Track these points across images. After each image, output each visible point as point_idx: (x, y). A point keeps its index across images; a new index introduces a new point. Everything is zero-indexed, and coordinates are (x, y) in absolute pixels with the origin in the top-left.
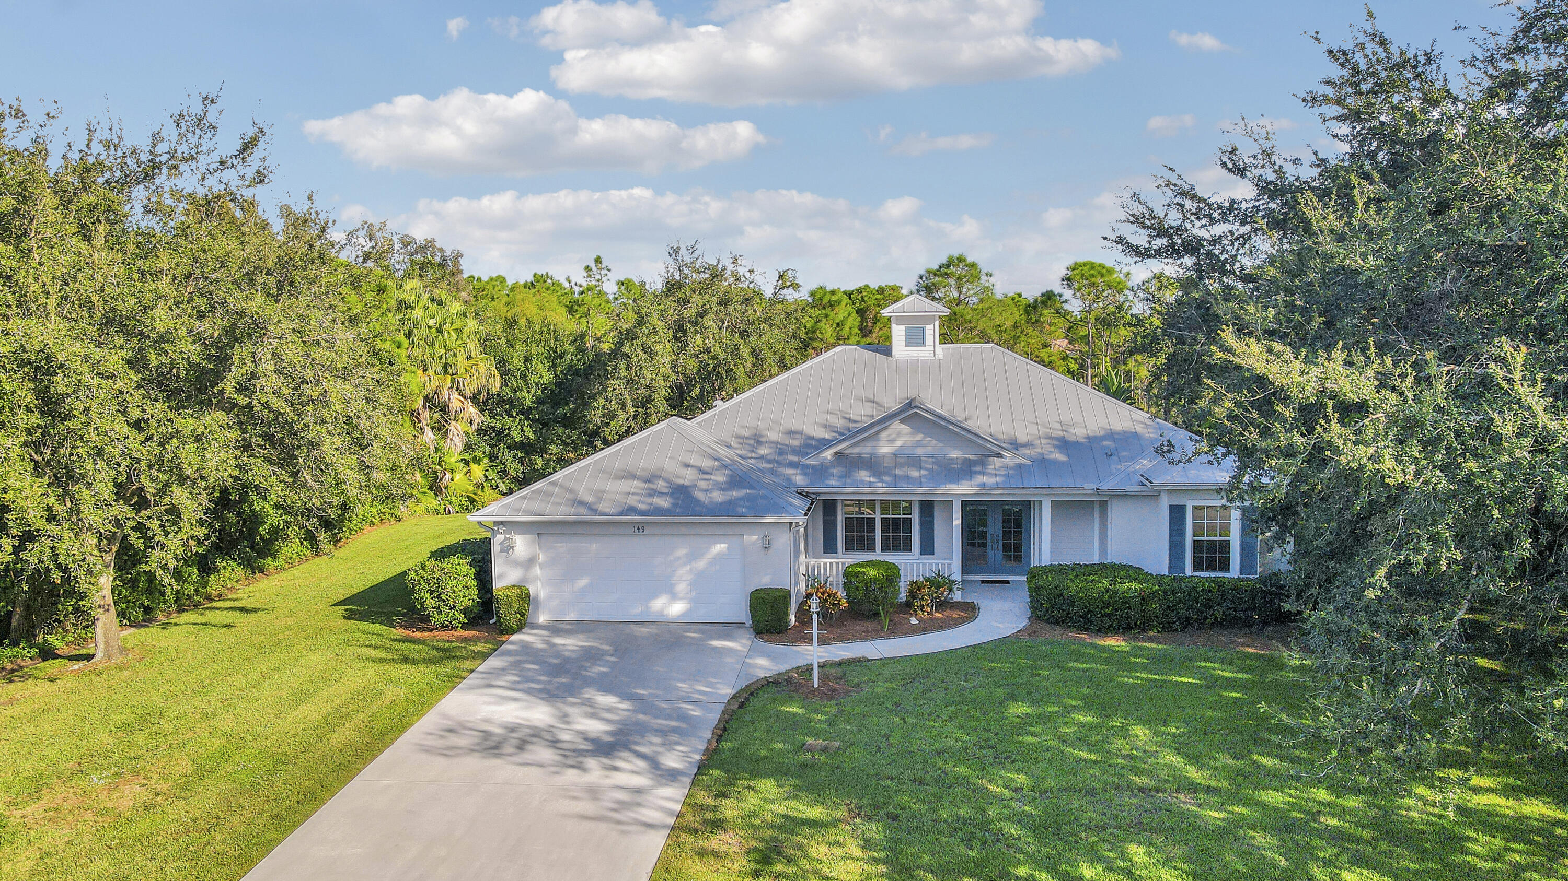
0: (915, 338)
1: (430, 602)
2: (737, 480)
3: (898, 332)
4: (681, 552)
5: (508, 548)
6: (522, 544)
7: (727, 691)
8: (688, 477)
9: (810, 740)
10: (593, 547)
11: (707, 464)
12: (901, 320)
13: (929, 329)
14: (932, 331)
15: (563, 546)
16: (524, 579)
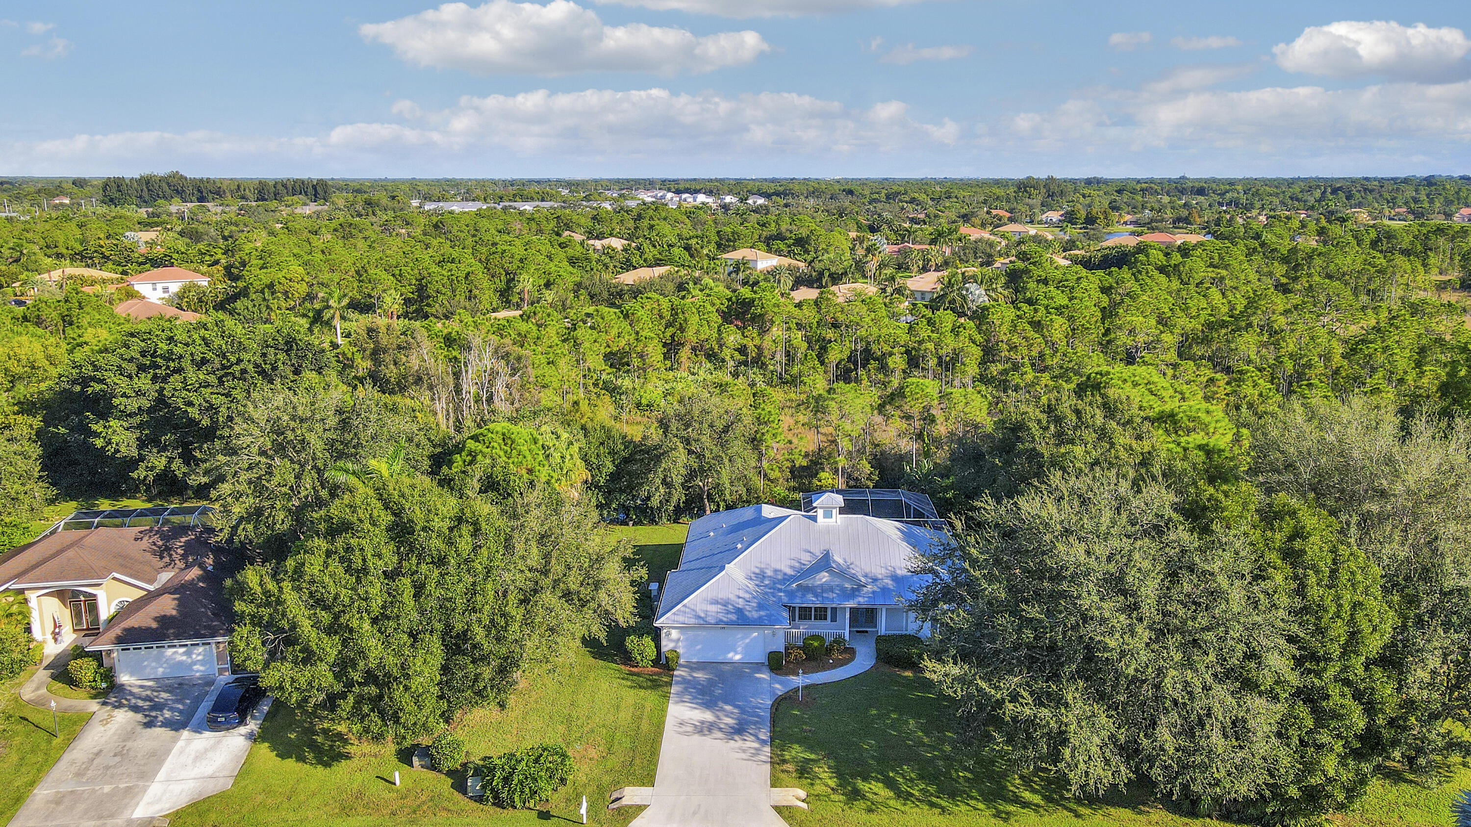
0: (828, 515)
1: (639, 657)
2: (760, 607)
3: (820, 513)
4: (739, 636)
5: (668, 634)
6: (675, 634)
7: (770, 703)
8: (741, 603)
9: (804, 727)
10: (703, 633)
11: (747, 596)
12: (821, 508)
13: (834, 511)
14: (835, 512)
15: (690, 633)
16: (675, 647)
